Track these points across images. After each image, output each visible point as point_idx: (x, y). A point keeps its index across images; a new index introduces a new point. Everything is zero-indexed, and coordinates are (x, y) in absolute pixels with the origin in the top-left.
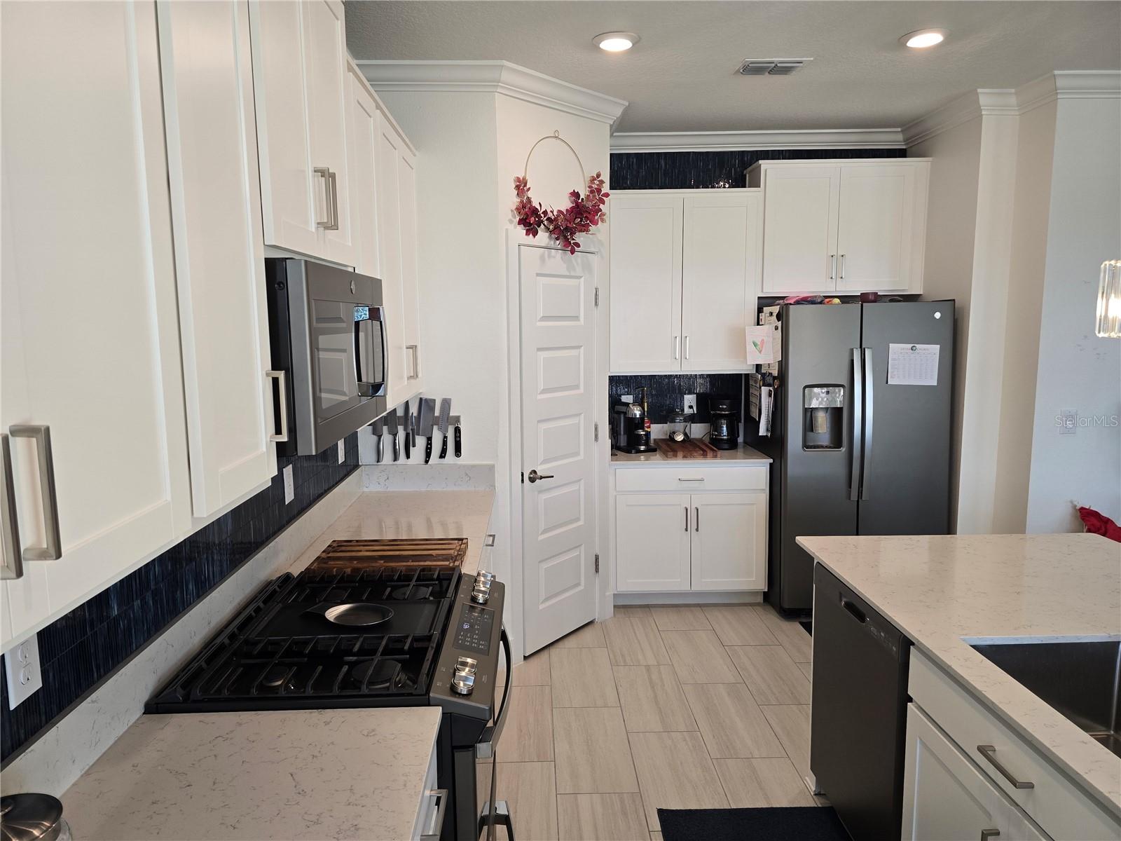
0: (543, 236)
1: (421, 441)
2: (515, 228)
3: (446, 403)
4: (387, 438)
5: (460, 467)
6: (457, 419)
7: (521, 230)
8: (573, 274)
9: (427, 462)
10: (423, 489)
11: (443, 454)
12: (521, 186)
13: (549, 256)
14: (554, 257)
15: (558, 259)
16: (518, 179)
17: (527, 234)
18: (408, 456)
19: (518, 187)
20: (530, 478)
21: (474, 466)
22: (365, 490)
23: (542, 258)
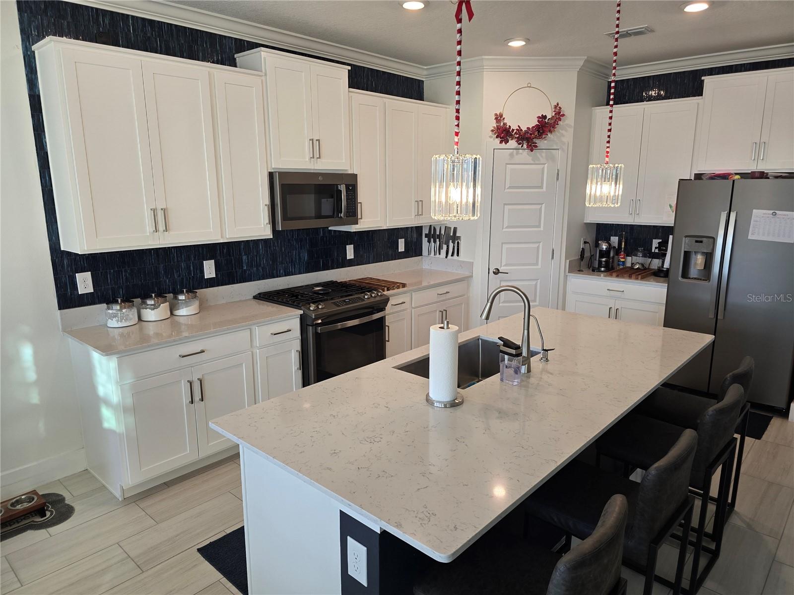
0: (512, 143)
1: (445, 247)
2: (494, 140)
3: (455, 230)
4: (433, 244)
5: (459, 261)
6: (459, 238)
7: (498, 140)
8: (537, 162)
9: (446, 257)
10: (444, 270)
11: (452, 255)
12: (499, 118)
13: (517, 154)
14: (522, 154)
15: (524, 154)
16: (496, 115)
17: (501, 142)
18: (440, 254)
19: (496, 119)
20: (494, 272)
21: (464, 262)
22: (424, 267)
23: (511, 155)
